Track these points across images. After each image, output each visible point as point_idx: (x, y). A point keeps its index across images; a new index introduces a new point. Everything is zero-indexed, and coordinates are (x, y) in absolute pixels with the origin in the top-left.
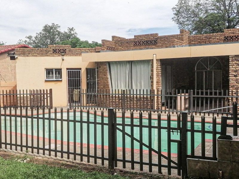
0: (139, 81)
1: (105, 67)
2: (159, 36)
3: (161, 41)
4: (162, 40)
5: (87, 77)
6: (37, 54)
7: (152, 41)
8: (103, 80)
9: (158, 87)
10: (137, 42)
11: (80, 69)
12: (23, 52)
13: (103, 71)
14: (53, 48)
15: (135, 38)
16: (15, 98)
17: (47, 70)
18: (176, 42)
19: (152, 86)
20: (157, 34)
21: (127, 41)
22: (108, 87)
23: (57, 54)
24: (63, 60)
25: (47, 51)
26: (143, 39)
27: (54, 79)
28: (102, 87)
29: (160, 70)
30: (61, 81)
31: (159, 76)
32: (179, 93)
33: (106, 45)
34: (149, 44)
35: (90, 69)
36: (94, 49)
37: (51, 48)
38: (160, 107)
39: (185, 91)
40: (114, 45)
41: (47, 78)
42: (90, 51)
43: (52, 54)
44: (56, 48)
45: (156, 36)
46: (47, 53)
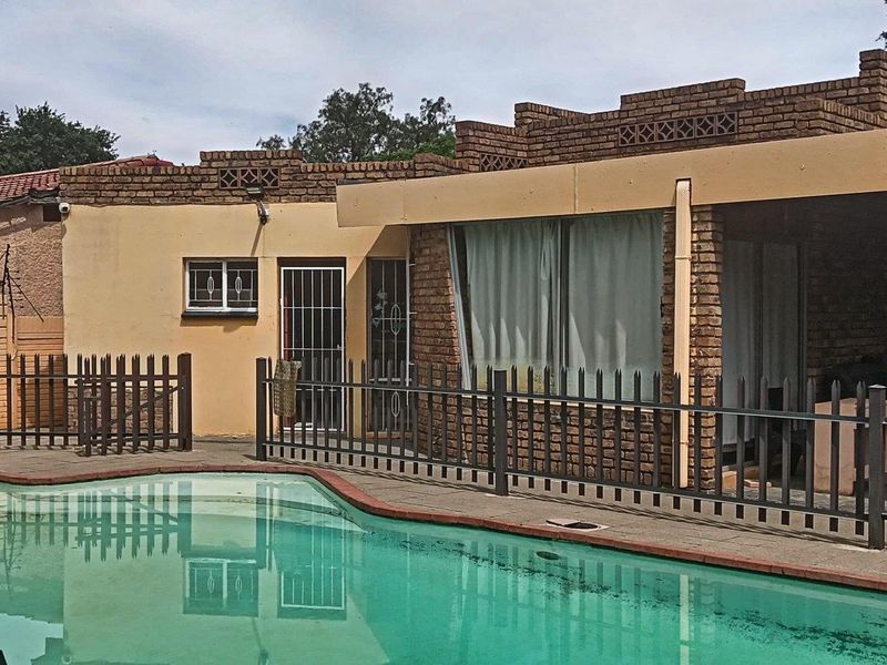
0: (601, 321)
1: (440, 249)
2: (746, 91)
3: (755, 120)
4: (764, 111)
5: (373, 300)
6: (151, 194)
7: (711, 119)
8: (432, 317)
9: (699, 357)
10: (633, 129)
11: (342, 261)
12: (92, 187)
13: (431, 270)
14: (220, 164)
15: (626, 107)
16: (58, 390)
17: (192, 266)
18: (829, 117)
19: (668, 351)
20: (736, 84)
21: (585, 126)
22: (452, 354)
23: (238, 193)
24: (264, 219)
25: (193, 178)
26: (663, 113)
27: (225, 309)
28: (427, 349)
29: (712, 268)
30: (253, 318)
31: (704, 300)
32: (824, 396)
33: (477, 147)
34: (695, 135)
35: (389, 263)
36: (406, 166)
37: (214, 165)
38: (711, 473)
39: (835, 388)
40: (525, 147)
41: (192, 304)
42: (390, 174)
43: (218, 193)
44: (234, 163)
45: (732, 91)
46: (193, 186)
